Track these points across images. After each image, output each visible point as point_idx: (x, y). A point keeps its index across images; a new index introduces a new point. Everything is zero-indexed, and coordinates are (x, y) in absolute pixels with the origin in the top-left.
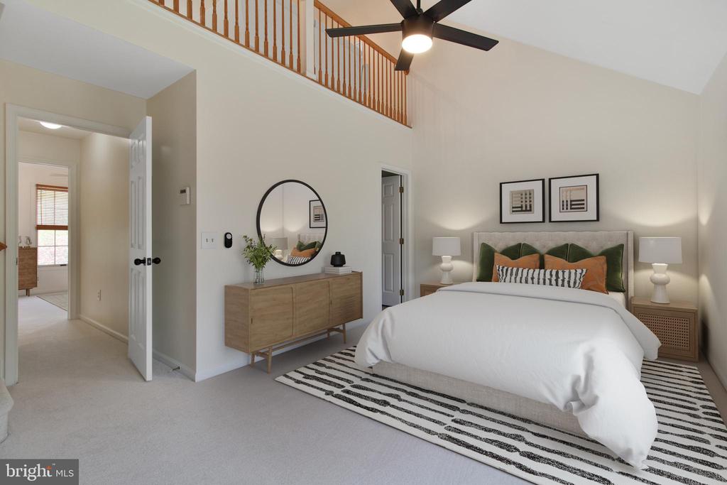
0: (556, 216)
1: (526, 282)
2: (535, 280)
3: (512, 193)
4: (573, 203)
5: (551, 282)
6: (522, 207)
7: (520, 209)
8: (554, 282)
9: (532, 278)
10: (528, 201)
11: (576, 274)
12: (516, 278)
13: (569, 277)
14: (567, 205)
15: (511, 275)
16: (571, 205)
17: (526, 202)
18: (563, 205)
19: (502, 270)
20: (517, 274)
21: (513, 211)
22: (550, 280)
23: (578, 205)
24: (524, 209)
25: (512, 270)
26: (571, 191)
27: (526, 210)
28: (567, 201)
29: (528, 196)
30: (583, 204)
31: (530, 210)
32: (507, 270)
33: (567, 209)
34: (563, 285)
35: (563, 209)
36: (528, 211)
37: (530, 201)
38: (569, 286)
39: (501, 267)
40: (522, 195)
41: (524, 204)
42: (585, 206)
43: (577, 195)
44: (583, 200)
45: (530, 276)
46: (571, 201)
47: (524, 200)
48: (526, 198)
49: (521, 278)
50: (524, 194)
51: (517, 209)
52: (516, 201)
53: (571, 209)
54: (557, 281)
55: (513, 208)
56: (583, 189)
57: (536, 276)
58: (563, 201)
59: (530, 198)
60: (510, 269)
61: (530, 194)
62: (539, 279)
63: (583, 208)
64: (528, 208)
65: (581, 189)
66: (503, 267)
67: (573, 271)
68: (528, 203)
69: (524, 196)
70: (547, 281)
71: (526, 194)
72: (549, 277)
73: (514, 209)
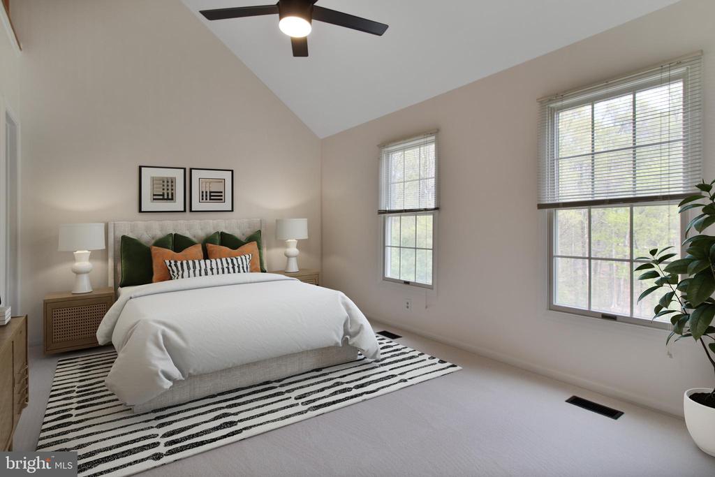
0: (196, 205)
1: (206, 274)
2: (215, 271)
3: (153, 179)
4: (212, 194)
5: (229, 270)
6: (163, 195)
7: (161, 197)
8: (231, 270)
9: (212, 269)
10: (170, 190)
11: (246, 259)
12: (194, 271)
13: (243, 263)
14: (206, 196)
15: (189, 268)
16: (210, 196)
17: (168, 190)
18: (203, 196)
19: (176, 265)
20: (194, 267)
21: (154, 199)
22: (228, 268)
23: (216, 196)
24: (166, 197)
25: (188, 263)
26: (210, 183)
27: (168, 199)
28: (206, 192)
29: (170, 184)
30: (221, 196)
31: (172, 199)
32: (182, 264)
33: (206, 199)
34: (239, 272)
35: (203, 199)
36: (170, 199)
37: (172, 190)
38: (244, 272)
39: (173, 262)
40: (164, 182)
41: (165, 192)
42: (223, 198)
43: (215, 188)
44: (221, 192)
45: (209, 267)
46: (210, 192)
47: (165, 188)
48: (168, 186)
49: (200, 271)
50: (166, 182)
51: (157, 197)
52: (157, 188)
53: (210, 199)
54: (233, 268)
55: (154, 195)
56: (221, 182)
57: (214, 266)
58: (203, 192)
59: (172, 186)
60: (185, 262)
61: (172, 181)
62: (218, 269)
63: (221, 199)
64: (170, 197)
65: (219, 182)
66: (176, 262)
67: (243, 257)
68: (170, 192)
69: (165, 184)
70: (226, 270)
71: (168, 182)
72: (227, 266)
73: (155, 197)
